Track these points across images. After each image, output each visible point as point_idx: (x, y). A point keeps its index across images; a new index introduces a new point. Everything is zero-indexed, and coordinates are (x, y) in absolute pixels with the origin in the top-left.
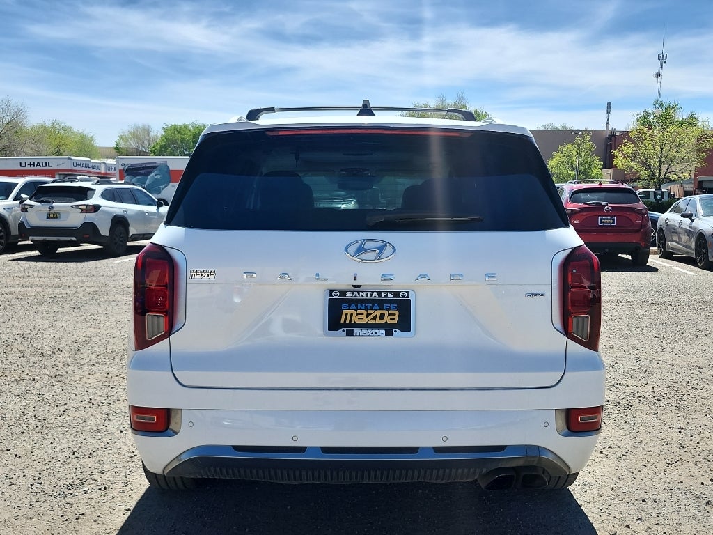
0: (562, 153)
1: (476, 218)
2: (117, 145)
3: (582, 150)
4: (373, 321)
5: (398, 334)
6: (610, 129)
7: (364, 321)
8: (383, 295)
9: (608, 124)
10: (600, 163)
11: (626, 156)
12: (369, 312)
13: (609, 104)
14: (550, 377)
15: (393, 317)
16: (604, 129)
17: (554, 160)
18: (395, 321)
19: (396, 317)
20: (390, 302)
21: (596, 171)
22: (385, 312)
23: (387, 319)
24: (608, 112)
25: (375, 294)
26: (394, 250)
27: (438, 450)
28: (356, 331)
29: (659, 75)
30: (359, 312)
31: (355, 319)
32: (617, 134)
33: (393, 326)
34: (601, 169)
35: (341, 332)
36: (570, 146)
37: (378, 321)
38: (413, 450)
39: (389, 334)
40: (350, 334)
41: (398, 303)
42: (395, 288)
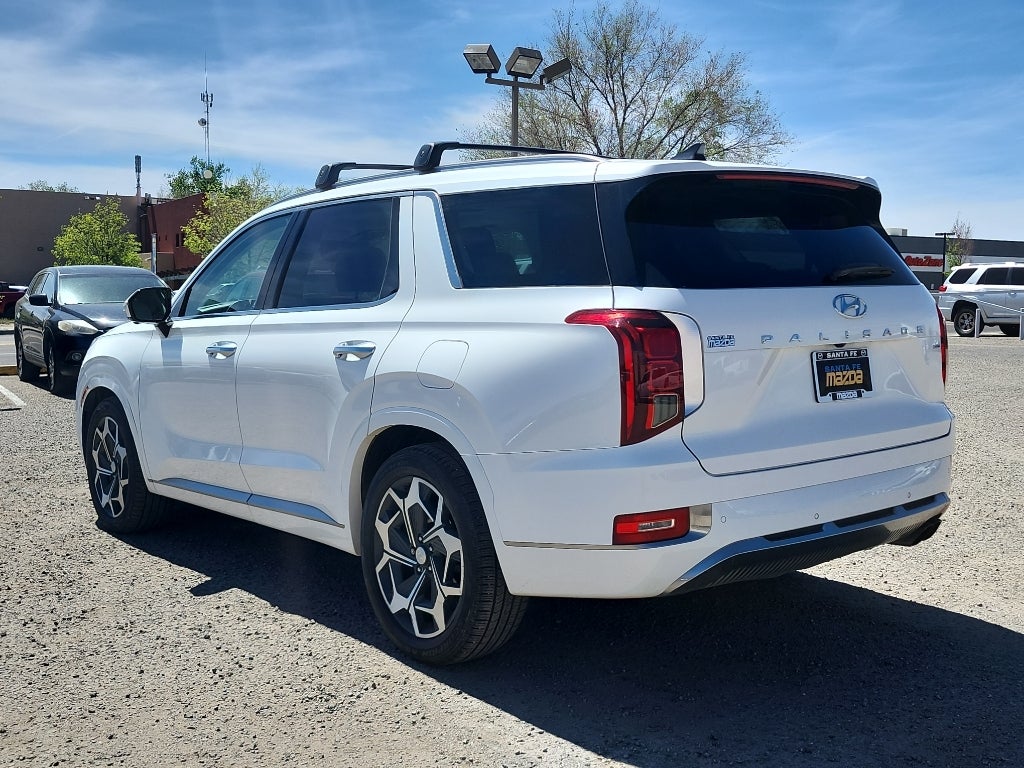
0: (76, 226)
3: (107, 223)
4: (847, 383)
5: (865, 393)
6: (143, 195)
7: (841, 383)
8: (851, 354)
9: (138, 186)
10: (136, 243)
11: (201, 234)
12: (845, 373)
13: (138, 158)
15: (859, 376)
16: (133, 193)
17: (65, 238)
18: (861, 382)
19: (861, 377)
20: (855, 361)
21: (131, 255)
22: (853, 372)
23: (856, 380)
24: (138, 170)
25: (846, 354)
28: (838, 394)
29: (203, 122)
30: (838, 374)
31: (835, 382)
32: (154, 202)
33: (861, 386)
34: (138, 252)
35: (829, 397)
36: (88, 217)
37: (850, 382)
39: (860, 395)
40: (835, 398)
41: (861, 362)
42: (858, 346)
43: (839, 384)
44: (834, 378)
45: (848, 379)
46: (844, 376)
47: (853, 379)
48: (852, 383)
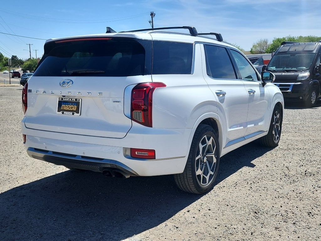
1: (102, 72)
2: (252, 50)
4: (69, 109)
5: (76, 114)
7: (67, 109)
8: (73, 100)
12: (69, 106)
14: (122, 134)
15: (75, 108)
18: (75, 110)
19: (76, 108)
20: (74, 102)
22: (73, 106)
23: (73, 109)
25: (70, 100)
26: (73, 83)
27: (83, 157)
28: (65, 112)
30: (66, 106)
31: (65, 108)
33: (75, 111)
35: (61, 112)
37: (71, 109)
38: (75, 156)
39: (73, 114)
40: (63, 113)
41: (77, 103)
42: (76, 98)
43: (66, 109)
44: (64, 107)
45: (70, 108)
46: (68, 107)
47: (72, 108)
48: (72, 109)
